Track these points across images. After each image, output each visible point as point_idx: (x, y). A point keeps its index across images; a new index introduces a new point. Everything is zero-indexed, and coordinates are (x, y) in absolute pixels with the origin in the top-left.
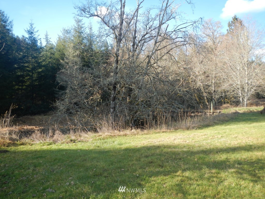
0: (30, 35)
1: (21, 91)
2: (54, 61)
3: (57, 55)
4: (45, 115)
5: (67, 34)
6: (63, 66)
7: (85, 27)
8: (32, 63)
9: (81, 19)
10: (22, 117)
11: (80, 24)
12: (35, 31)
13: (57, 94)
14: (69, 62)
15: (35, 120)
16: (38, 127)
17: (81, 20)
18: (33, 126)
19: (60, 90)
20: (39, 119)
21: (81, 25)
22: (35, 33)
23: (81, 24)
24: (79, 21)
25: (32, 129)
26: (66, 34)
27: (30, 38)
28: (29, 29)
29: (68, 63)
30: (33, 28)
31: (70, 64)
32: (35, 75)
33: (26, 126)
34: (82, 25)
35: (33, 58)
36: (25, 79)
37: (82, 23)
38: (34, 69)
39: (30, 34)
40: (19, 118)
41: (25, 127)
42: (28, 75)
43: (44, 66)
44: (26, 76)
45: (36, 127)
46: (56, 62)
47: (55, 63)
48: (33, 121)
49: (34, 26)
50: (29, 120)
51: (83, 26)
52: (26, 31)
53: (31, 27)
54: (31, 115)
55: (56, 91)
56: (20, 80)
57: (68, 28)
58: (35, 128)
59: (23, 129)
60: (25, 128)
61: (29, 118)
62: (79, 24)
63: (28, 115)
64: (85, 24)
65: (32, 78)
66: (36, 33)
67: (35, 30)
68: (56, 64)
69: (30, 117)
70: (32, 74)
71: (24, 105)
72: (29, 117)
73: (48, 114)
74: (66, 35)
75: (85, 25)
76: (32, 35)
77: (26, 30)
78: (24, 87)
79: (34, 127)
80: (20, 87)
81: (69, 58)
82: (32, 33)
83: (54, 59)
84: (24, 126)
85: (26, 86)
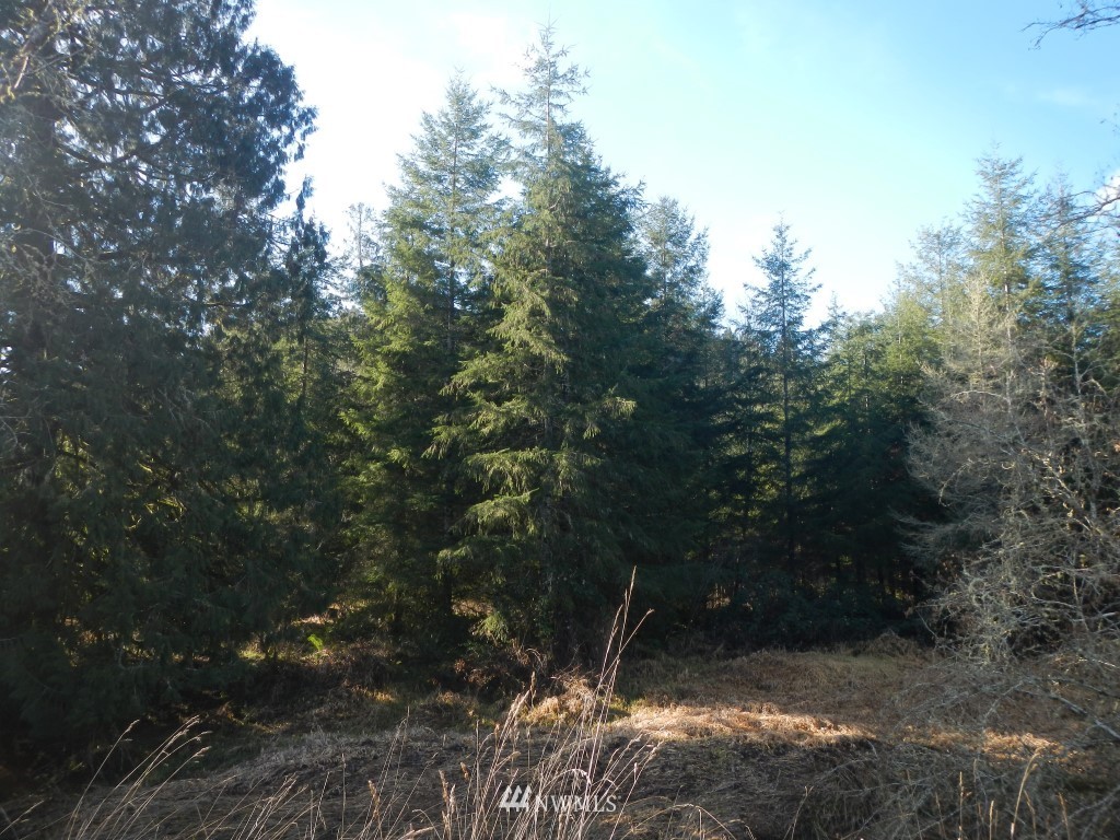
0: (777, 278)
1: (744, 531)
2: (885, 386)
3: (895, 359)
4: (856, 654)
5: (940, 253)
6: (936, 395)
7: (1037, 196)
8: (787, 401)
9: (1014, 160)
10: (747, 655)
11: (1010, 184)
12: (795, 256)
13: (910, 541)
14: (969, 370)
15: (812, 680)
16: (829, 723)
17: (1013, 166)
18: (803, 711)
19: (928, 524)
20: (828, 671)
21: (1012, 190)
22: (794, 266)
23: (1014, 184)
24: (1003, 174)
25: (800, 736)
26: (934, 253)
27: (775, 291)
28: (771, 250)
29: (963, 380)
30: (787, 246)
31: (973, 381)
32: (799, 456)
33: (770, 712)
34: (1018, 187)
35: (787, 377)
36: (757, 474)
37: (1017, 177)
38: (796, 424)
39: (776, 274)
40: (734, 657)
41: (764, 718)
42: (772, 455)
43: (839, 408)
44: (764, 461)
45: (820, 725)
46: (891, 388)
47: (887, 396)
48: (799, 682)
49: (790, 236)
50: (780, 676)
51: (1023, 192)
52: (758, 261)
53: (779, 241)
54: (789, 649)
55: (904, 526)
56: (735, 480)
57: (946, 225)
58: (813, 728)
59: (756, 724)
60: (764, 724)
61: (780, 663)
62: (1004, 186)
63: (776, 647)
64: (1035, 178)
65: (789, 467)
66: (800, 265)
67: (797, 252)
68: (892, 400)
69: (782, 656)
70: (788, 451)
71: (754, 594)
72: (779, 658)
73: (872, 647)
74: (937, 258)
75: (1036, 186)
76: (786, 277)
77: (760, 256)
78: (755, 512)
79: (808, 720)
80: (740, 514)
81: (970, 351)
82: (784, 266)
83: (884, 378)
84: (757, 705)
85: (761, 504)
